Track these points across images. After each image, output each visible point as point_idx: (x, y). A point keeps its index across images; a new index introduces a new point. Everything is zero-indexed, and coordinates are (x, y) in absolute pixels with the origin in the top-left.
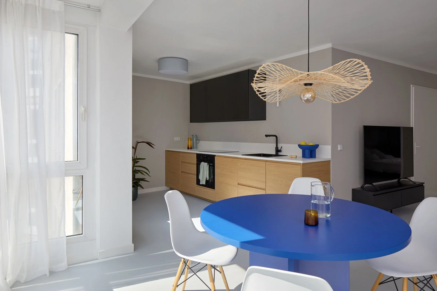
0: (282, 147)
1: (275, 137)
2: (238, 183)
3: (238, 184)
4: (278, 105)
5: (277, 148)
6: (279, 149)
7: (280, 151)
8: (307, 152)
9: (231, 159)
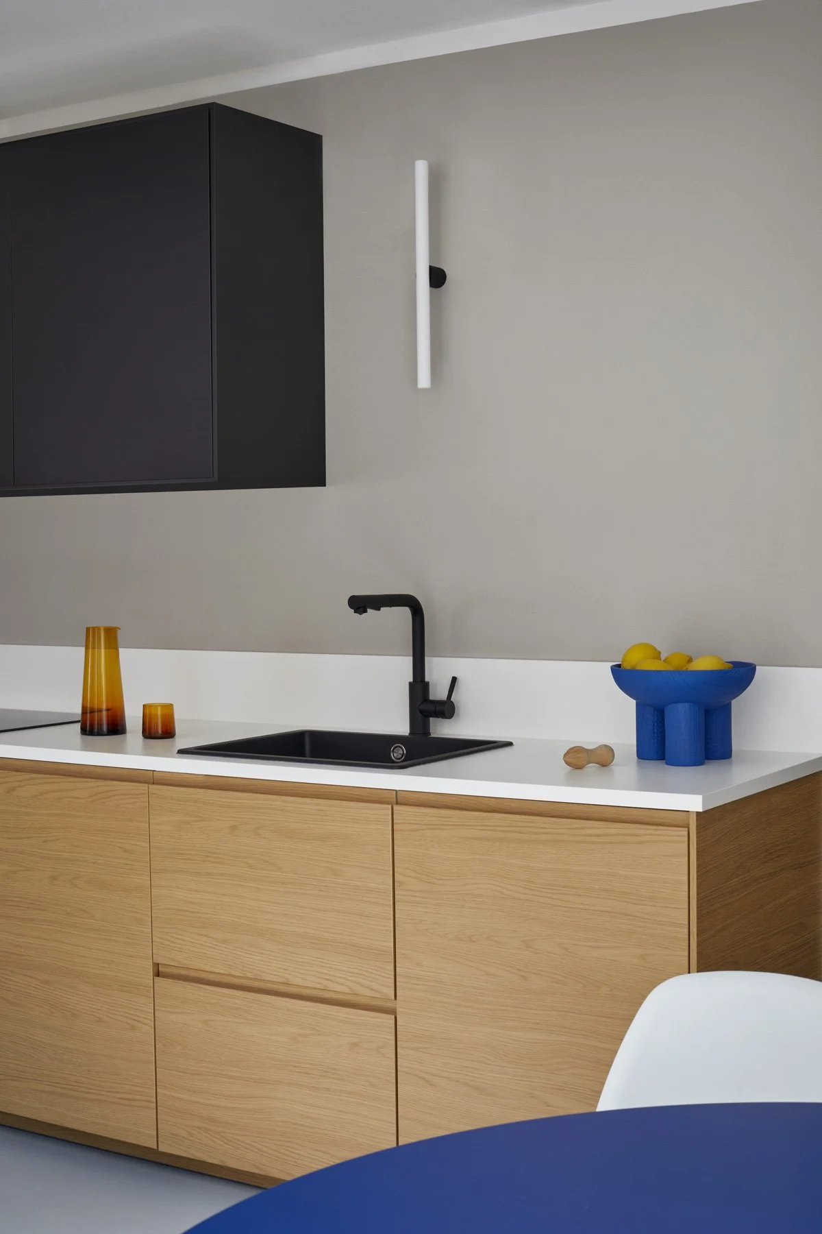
0: (454, 680)
1: (405, 613)
2: (156, 965)
3: (158, 974)
4: (424, 380)
5: (419, 687)
6: (439, 692)
7: (446, 709)
8: (681, 717)
9: (93, 783)
